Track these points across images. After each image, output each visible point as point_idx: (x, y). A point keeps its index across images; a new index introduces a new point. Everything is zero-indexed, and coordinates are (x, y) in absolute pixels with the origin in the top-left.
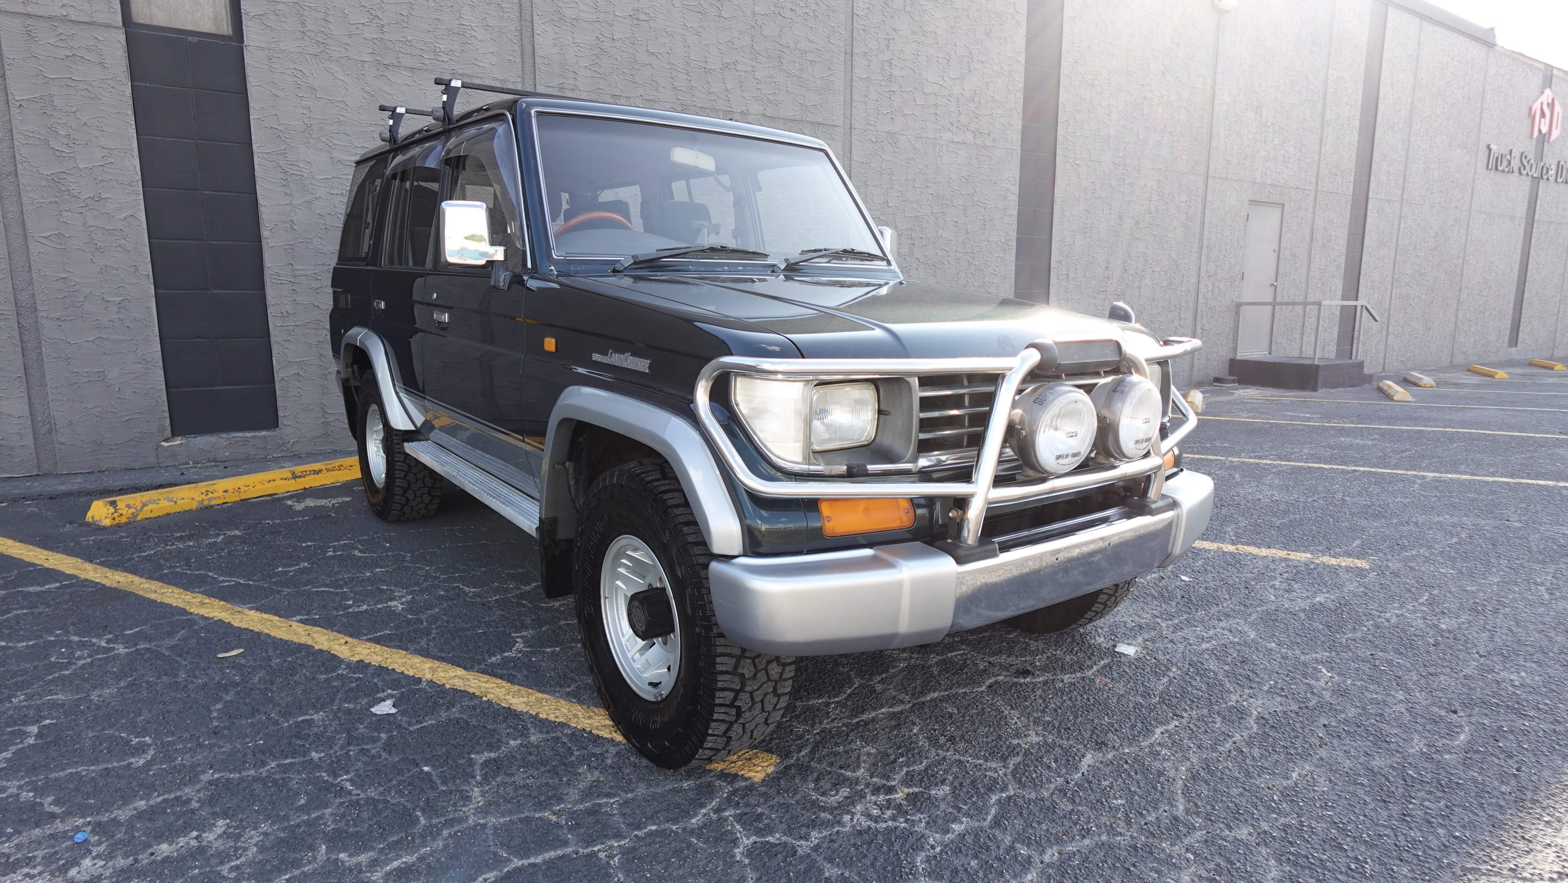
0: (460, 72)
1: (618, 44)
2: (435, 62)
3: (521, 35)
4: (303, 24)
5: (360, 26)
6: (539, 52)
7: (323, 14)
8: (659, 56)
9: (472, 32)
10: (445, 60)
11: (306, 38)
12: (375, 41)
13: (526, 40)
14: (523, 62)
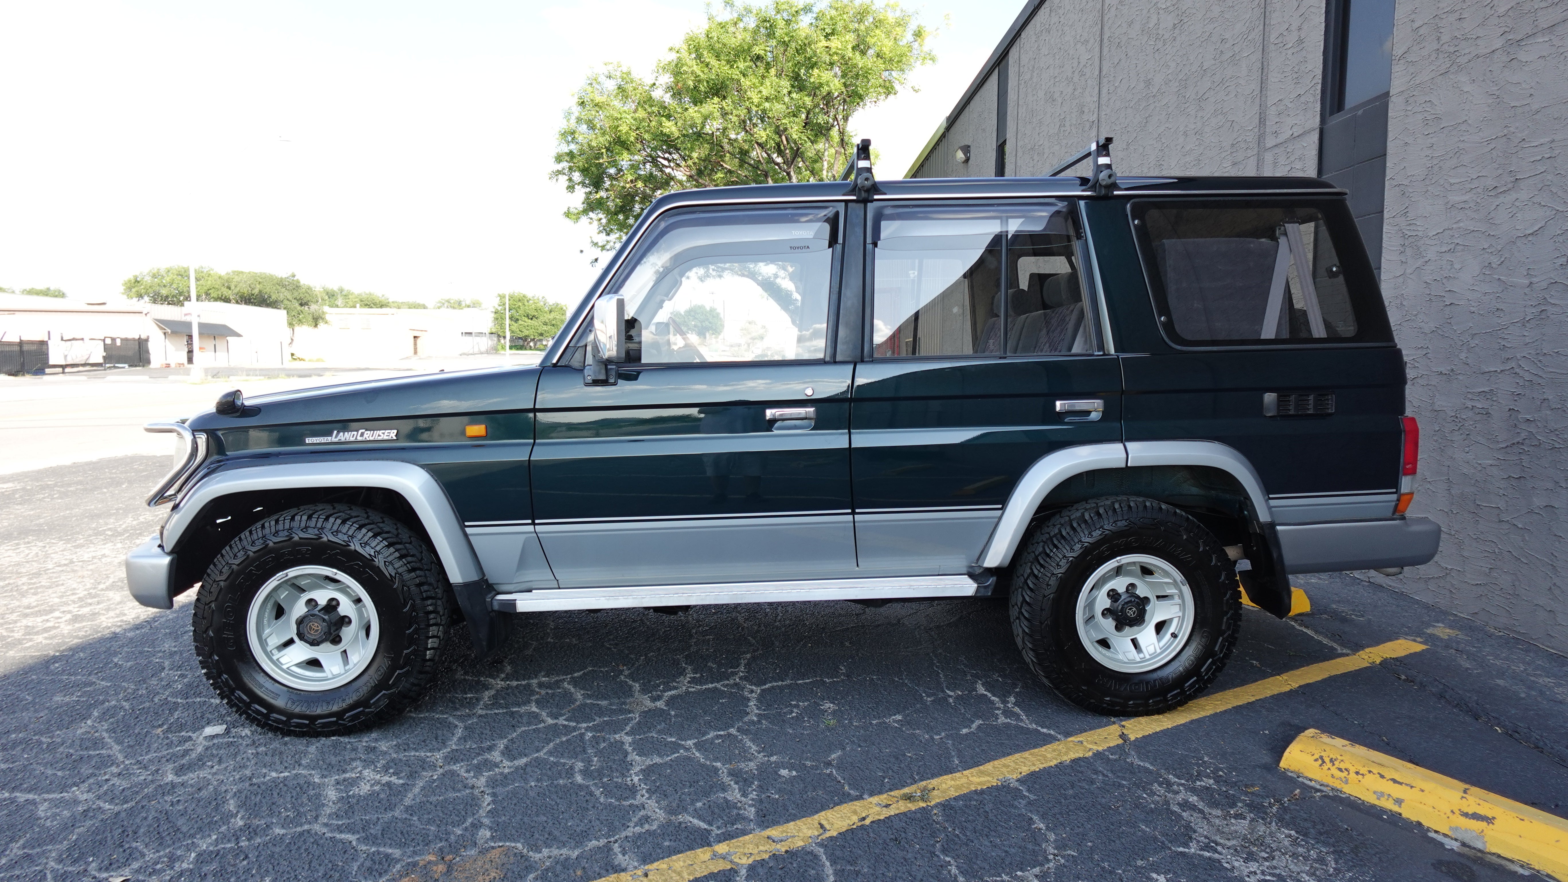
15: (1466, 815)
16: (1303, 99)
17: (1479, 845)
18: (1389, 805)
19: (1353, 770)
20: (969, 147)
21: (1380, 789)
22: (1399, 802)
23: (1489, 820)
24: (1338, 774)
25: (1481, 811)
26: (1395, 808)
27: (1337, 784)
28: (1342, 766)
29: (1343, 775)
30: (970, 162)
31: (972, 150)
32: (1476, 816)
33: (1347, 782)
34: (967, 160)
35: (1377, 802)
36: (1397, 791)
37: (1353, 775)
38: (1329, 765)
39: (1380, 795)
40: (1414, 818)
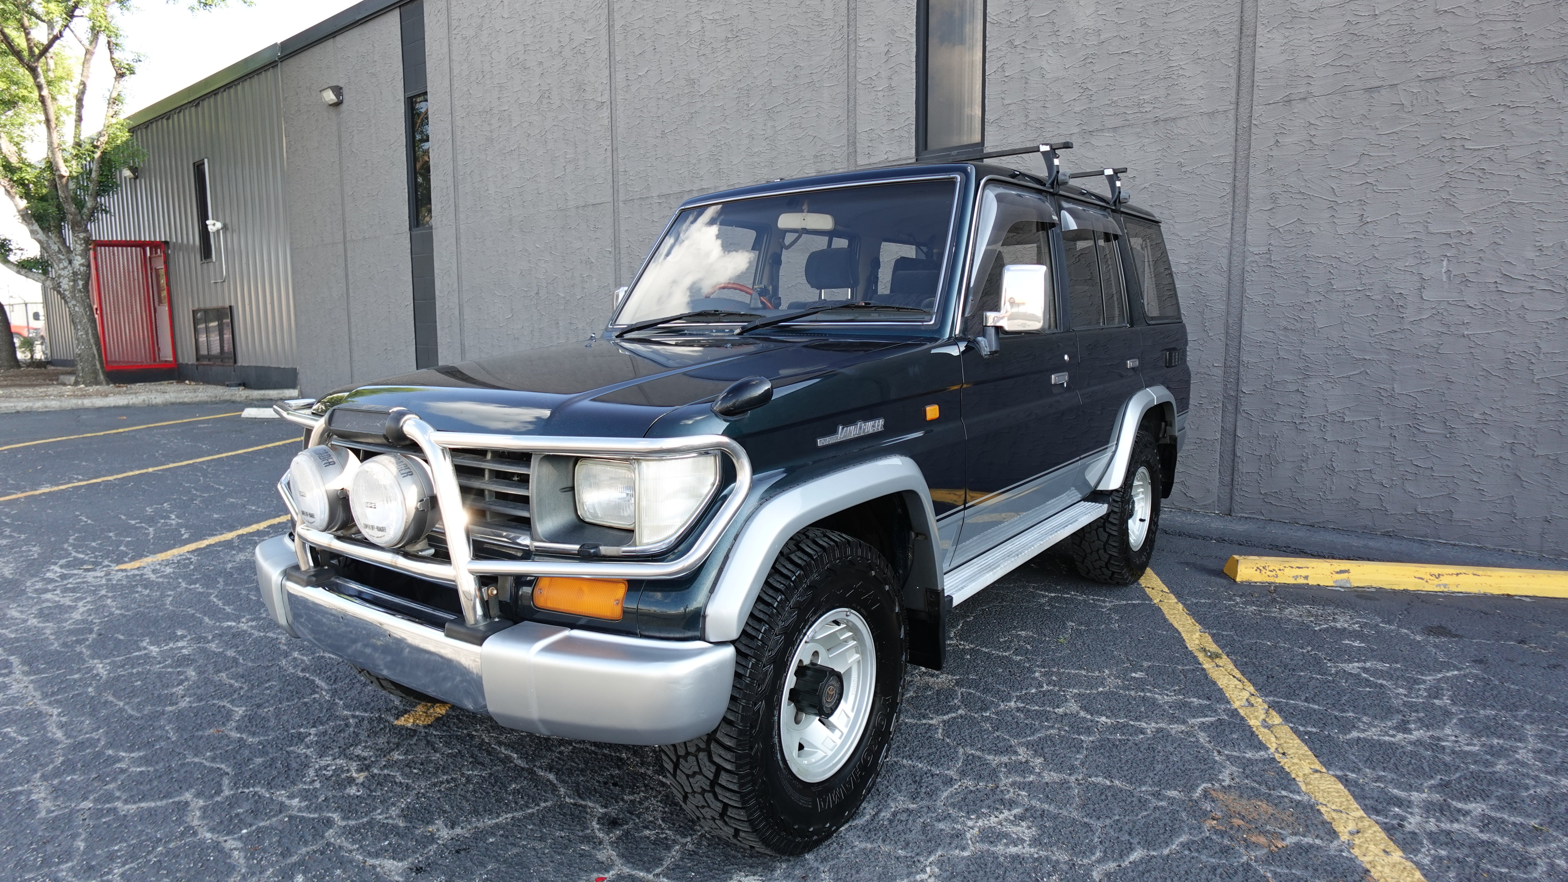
0: (1162, 118)
1: (1382, 20)
2: (1139, 115)
3: (1240, 54)
4: (1027, 116)
5: (1072, 102)
6: (1260, 66)
7: (1042, 103)
8: (1456, 11)
9: (1181, 72)
10: (1148, 110)
11: (1029, 128)
12: (1083, 112)
13: (1245, 58)
14: (1239, 85)
15: (1337, 573)
16: (896, 133)
17: (1348, 585)
18: (1301, 581)
19: (1277, 569)
20: (341, 88)
21: (1295, 574)
22: (1306, 577)
23: (1347, 571)
24: (1271, 574)
25: (1343, 569)
26: (1305, 582)
27: (1272, 580)
28: (1271, 569)
29: (1274, 573)
30: (344, 106)
31: (345, 91)
32: (1341, 572)
33: (1277, 576)
34: (338, 104)
35: (1295, 582)
36: (1303, 572)
37: (1278, 572)
38: (1264, 571)
39: (1296, 577)
40: (1315, 584)
